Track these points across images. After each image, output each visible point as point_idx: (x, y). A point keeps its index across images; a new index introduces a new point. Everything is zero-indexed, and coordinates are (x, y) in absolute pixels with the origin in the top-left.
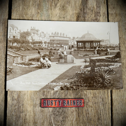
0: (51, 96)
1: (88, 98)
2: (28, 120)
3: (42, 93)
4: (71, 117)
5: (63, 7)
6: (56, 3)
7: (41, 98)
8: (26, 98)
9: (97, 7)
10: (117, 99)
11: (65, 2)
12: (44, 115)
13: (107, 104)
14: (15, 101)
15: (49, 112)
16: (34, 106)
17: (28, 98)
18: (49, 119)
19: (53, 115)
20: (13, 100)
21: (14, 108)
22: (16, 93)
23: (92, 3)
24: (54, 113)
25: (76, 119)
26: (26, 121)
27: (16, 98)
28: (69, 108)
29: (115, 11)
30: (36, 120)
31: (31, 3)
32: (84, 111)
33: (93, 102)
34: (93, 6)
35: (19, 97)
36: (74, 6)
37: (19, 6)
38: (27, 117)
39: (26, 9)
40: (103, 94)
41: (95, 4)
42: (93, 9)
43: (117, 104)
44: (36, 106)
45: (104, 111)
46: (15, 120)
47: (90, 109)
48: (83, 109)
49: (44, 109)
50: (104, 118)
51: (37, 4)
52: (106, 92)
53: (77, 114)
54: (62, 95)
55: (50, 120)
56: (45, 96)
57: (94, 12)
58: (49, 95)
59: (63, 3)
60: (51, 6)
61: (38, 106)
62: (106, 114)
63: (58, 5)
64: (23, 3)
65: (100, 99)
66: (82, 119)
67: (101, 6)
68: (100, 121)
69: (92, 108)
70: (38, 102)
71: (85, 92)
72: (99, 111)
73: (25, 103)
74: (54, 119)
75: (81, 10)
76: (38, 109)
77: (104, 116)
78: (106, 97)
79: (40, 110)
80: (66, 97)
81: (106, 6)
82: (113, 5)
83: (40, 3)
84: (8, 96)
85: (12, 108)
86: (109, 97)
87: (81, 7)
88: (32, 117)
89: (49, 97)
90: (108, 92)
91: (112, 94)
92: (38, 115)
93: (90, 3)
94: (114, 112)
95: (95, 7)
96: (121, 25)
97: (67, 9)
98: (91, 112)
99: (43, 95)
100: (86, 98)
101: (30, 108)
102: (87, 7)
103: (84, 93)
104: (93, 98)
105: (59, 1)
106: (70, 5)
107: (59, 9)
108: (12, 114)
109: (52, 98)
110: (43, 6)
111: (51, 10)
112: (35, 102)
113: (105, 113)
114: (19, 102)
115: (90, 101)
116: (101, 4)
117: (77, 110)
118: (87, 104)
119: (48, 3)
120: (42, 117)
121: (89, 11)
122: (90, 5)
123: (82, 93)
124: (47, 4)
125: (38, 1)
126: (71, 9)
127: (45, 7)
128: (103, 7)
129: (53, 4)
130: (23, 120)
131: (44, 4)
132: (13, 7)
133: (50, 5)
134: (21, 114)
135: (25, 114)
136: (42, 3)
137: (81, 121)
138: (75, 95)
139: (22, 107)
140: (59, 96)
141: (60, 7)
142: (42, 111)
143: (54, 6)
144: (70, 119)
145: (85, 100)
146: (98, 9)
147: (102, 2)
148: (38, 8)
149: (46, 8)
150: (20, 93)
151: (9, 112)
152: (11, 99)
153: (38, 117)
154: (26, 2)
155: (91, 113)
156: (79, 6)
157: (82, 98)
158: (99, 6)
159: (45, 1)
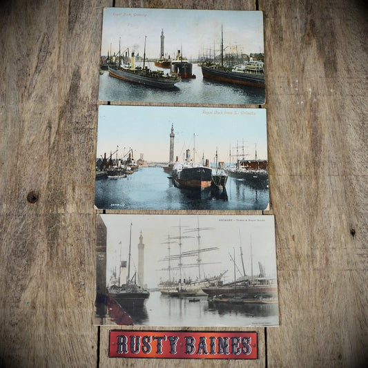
1: (67, 232)
4: (40, 260)
5: (41, 97)
6: (30, 92)
9: (93, 96)
11: (44, 90)
25: (48, 263)
33: (75, 238)
34: (86, 96)
41: (90, 92)
42: (86, 100)
47: (68, 249)
53: (49, 255)
57: (87, 104)
59: (42, 91)
60: (22, 97)
63: (33, 95)
69: (72, 247)
71: (63, 223)
72: (82, 251)
75: (67, 102)
83: (6, 92)
87: (68, 97)
93: (82, 90)
95: (90, 97)
97: (46, 101)
98: (70, 253)
102: (77, 97)
103: (62, 225)
104: (75, 232)
105: (35, 89)
106: (52, 94)
110: (11, 97)
111: (22, 103)
115: (70, 236)
117: (50, 250)
119: (19, 93)
121: (80, 103)
122: (82, 95)
123: (59, 224)
126: (53, 101)
127: (13, 98)
129: (26, 94)
131: (13, 93)
133: (20, 95)
136: (10, 92)
141: (36, 97)
143: (27, 97)
144: (37, 263)
146: (94, 100)
148: (3, 101)
149: (15, 100)
155: (70, 255)
156: (65, 96)
159: (14, 89)
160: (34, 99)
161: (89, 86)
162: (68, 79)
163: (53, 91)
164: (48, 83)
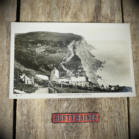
0: (63, 111)
1: (103, 112)
2: (39, 137)
3: (54, 108)
4: (86, 133)
5: (75, 15)
6: (67, 11)
7: (53, 113)
8: (36, 113)
9: (111, 14)
10: (134, 113)
11: (77, 10)
12: (56, 131)
13: (124, 118)
14: (24, 116)
15: (62, 128)
16: (45, 121)
17: (38, 113)
18: (62, 135)
19: (66, 131)
20: (22, 115)
21: (24, 124)
22: (25, 108)
23: (106, 10)
24: (67, 129)
25: (91, 135)
26: (37, 138)
27: (26, 113)
28: (83, 123)
29: (131, 18)
30: (48, 136)
31: (40, 11)
32: (99, 126)
33: (109, 116)
34: (107, 14)
35: (29, 112)
36: (87, 13)
37: (28, 14)
38: (38, 133)
39: (35, 18)
40: (119, 107)
41: (109, 11)
42: (107, 17)
43: (135, 118)
44: (47, 121)
45: (120, 126)
46: (25, 137)
47: (105, 125)
48: (98, 124)
49: (55, 125)
50: (121, 134)
51: (47, 12)
52: (122, 106)
53: (92, 129)
54: (75, 109)
55: (62, 137)
56: (56, 111)
57: (108, 19)
58: (62, 109)
59: (75, 10)
60: (62, 14)
61: (49, 122)
62: (123, 130)
63: (70, 13)
64: (32, 11)
65: (116, 113)
66: (97, 135)
67: (116, 14)
68: (117, 137)
69: (108, 123)
70: (50, 117)
71: (100, 105)
72: (115, 126)
73: (35, 118)
74: (67, 135)
75: (94, 18)
76: (50, 124)
77: (121, 131)
78: (123, 110)
79: (52, 125)
80: (80, 112)
81: (121, 13)
82: (129, 12)
83: (50, 11)
84: (17, 111)
85: (22, 123)
86: (126, 111)
87: (94, 14)
88: (43, 133)
89: (61, 112)
90: (125, 105)
91: (129, 107)
92: (49, 131)
93: (104, 10)
94: (132, 127)
95: (109, 15)
96: (137, 33)
97: (79, 17)
98: (107, 127)
99: (55, 110)
100: (102, 113)
101: (40, 123)
102: (100, 15)
103: (99, 107)
104: (109, 112)
105: (70, 9)
106: (83, 12)
107: (71, 17)
108: (21, 131)
109: (65, 113)
110: (53, 15)
111: (62, 18)
112: (46, 117)
113: (122, 128)
114: (28, 118)
115: (106, 115)
116: (115, 11)
117: (92, 126)
118: (102, 118)
119: (59, 11)
120: (54, 133)
121: (103, 19)
122: (104, 13)
123: (97, 107)
124: (58, 13)
125: (48, 9)
126: (84, 17)
127: (55, 15)
128: (118, 15)
129: (64, 12)
130: (34, 137)
131: (55, 12)
132: (21, 16)
133: (60, 13)
134: (31, 130)
135: (35, 130)
136: (53, 11)
137: (96, 137)
138: (90, 109)
139: (32, 123)
140: (72, 111)
141: (72, 15)
142: (54, 127)
143: (65, 14)
144: (84, 135)
145: (100, 115)
146: (113, 17)
147: (116, 10)
148: (48, 17)
149: (57, 17)
150: (29, 108)
151: (18, 128)
152: (20, 115)
153: (49, 133)
154: (35, 10)
155: (107, 129)
156: (92, 14)
157: (97, 113)
158: (114, 14)
159: (55, 9)
160: (70, 16)
161: (107, 7)
162: (93, 2)
163: (83, 10)
164: (79, 4)
